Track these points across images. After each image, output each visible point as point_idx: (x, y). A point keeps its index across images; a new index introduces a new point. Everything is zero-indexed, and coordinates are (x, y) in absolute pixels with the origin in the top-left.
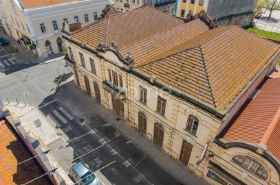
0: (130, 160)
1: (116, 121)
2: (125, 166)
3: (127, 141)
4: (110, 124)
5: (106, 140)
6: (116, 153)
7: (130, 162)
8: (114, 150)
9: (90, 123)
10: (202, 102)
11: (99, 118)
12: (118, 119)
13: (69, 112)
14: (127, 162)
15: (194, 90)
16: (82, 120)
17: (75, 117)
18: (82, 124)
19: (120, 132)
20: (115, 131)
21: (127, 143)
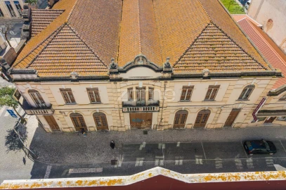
0: (196, 156)
1: (146, 136)
2: (200, 165)
3: (176, 144)
4: (144, 143)
5: (160, 159)
6: (181, 161)
7: (199, 158)
8: (177, 161)
9: (125, 157)
10: (254, 71)
11: (126, 146)
12: (146, 133)
13: (88, 166)
14: (197, 160)
15: (240, 64)
16: (114, 162)
17: (101, 165)
18: (120, 165)
19: (161, 142)
20: (157, 145)
21: (178, 145)
